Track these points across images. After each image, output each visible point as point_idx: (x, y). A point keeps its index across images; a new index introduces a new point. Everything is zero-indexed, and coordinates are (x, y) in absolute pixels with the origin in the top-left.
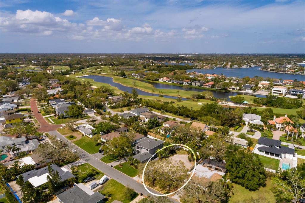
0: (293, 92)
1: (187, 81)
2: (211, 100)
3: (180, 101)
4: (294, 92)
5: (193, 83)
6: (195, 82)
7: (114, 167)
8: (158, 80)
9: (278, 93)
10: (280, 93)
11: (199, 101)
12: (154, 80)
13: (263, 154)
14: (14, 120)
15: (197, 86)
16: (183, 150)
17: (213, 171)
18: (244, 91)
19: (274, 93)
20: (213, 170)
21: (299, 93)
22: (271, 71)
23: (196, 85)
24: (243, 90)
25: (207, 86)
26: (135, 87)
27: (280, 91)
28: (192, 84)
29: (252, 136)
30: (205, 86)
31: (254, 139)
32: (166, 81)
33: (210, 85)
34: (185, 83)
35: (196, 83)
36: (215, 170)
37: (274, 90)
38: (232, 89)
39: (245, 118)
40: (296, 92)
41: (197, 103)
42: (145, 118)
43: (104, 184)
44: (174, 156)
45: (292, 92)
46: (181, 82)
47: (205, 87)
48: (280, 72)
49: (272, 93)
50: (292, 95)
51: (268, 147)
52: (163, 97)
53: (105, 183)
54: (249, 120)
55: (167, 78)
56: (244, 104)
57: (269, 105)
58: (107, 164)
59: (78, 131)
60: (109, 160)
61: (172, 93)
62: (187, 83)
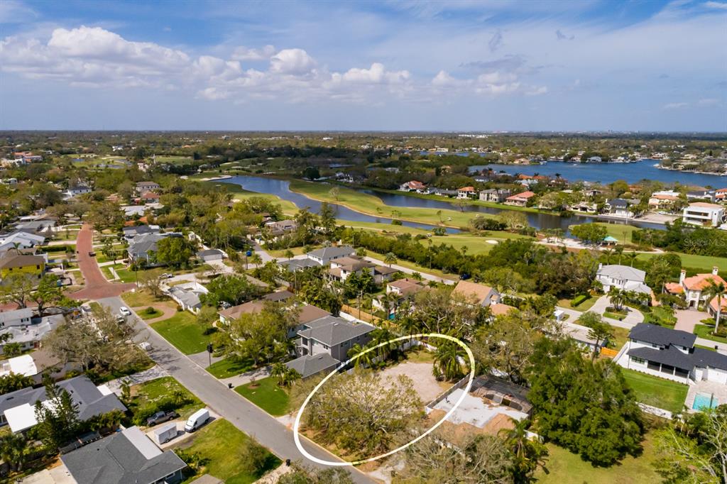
1: (467, 189)
2: (520, 234)
3: (442, 235)
5: (481, 195)
6: (487, 191)
7: (237, 389)
8: (398, 187)
9: (698, 219)
11: (491, 235)
12: (388, 189)
13: (643, 368)
14: (21, 268)
15: (490, 201)
16: (426, 352)
17: (496, 406)
18: (610, 215)
19: (689, 218)
20: (495, 404)
22: (685, 169)
23: (488, 199)
24: (607, 211)
25: (516, 201)
26: (338, 203)
27: (706, 214)
28: (478, 198)
29: (618, 322)
30: (512, 201)
31: (623, 329)
32: (415, 190)
33: (523, 200)
34: (462, 195)
35: (488, 195)
36: (500, 405)
37: (689, 213)
38: (579, 210)
39: (602, 277)
41: (484, 241)
42: (342, 272)
43: (198, 432)
44: (400, 365)
46: (453, 192)
47: (513, 203)
48: (710, 173)
49: (684, 219)
51: (658, 349)
52: (401, 224)
53: (201, 429)
54: (613, 282)
55: (418, 183)
56: (605, 244)
57: (672, 246)
58: (219, 380)
59: (172, 299)
60: (229, 370)
61: (425, 218)
62: (466, 194)
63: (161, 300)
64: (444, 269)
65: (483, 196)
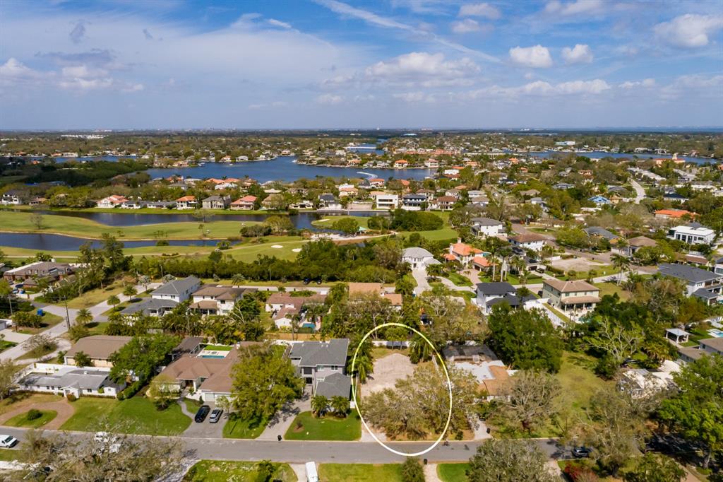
0: (411, 199)
1: (186, 198)
2: (289, 235)
3: (227, 248)
4: (413, 200)
5: (204, 203)
6: (208, 199)
8: (94, 204)
9: (387, 205)
10: (391, 205)
11: (267, 240)
12: (81, 207)
15: (215, 208)
18: (326, 209)
19: (380, 205)
21: (420, 200)
22: (318, 164)
23: (212, 206)
24: (322, 206)
25: (241, 206)
27: (391, 201)
28: (201, 207)
30: (237, 206)
32: (120, 206)
33: (248, 204)
34: (182, 206)
35: (211, 203)
37: (380, 200)
38: (299, 208)
39: (405, 259)
40: (415, 199)
41: (270, 246)
45: (409, 200)
46: (170, 204)
47: (238, 208)
49: (378, 206)
50: (410, 204)
52: (168, 245)
54: (415, 261)
55: (120, 197)
56: (358, 234)
57: (400, 227)
61: (179, 233)
62: (186, 204)
63: (15, 400)
64: (283, 279)
65: (206, 204)
